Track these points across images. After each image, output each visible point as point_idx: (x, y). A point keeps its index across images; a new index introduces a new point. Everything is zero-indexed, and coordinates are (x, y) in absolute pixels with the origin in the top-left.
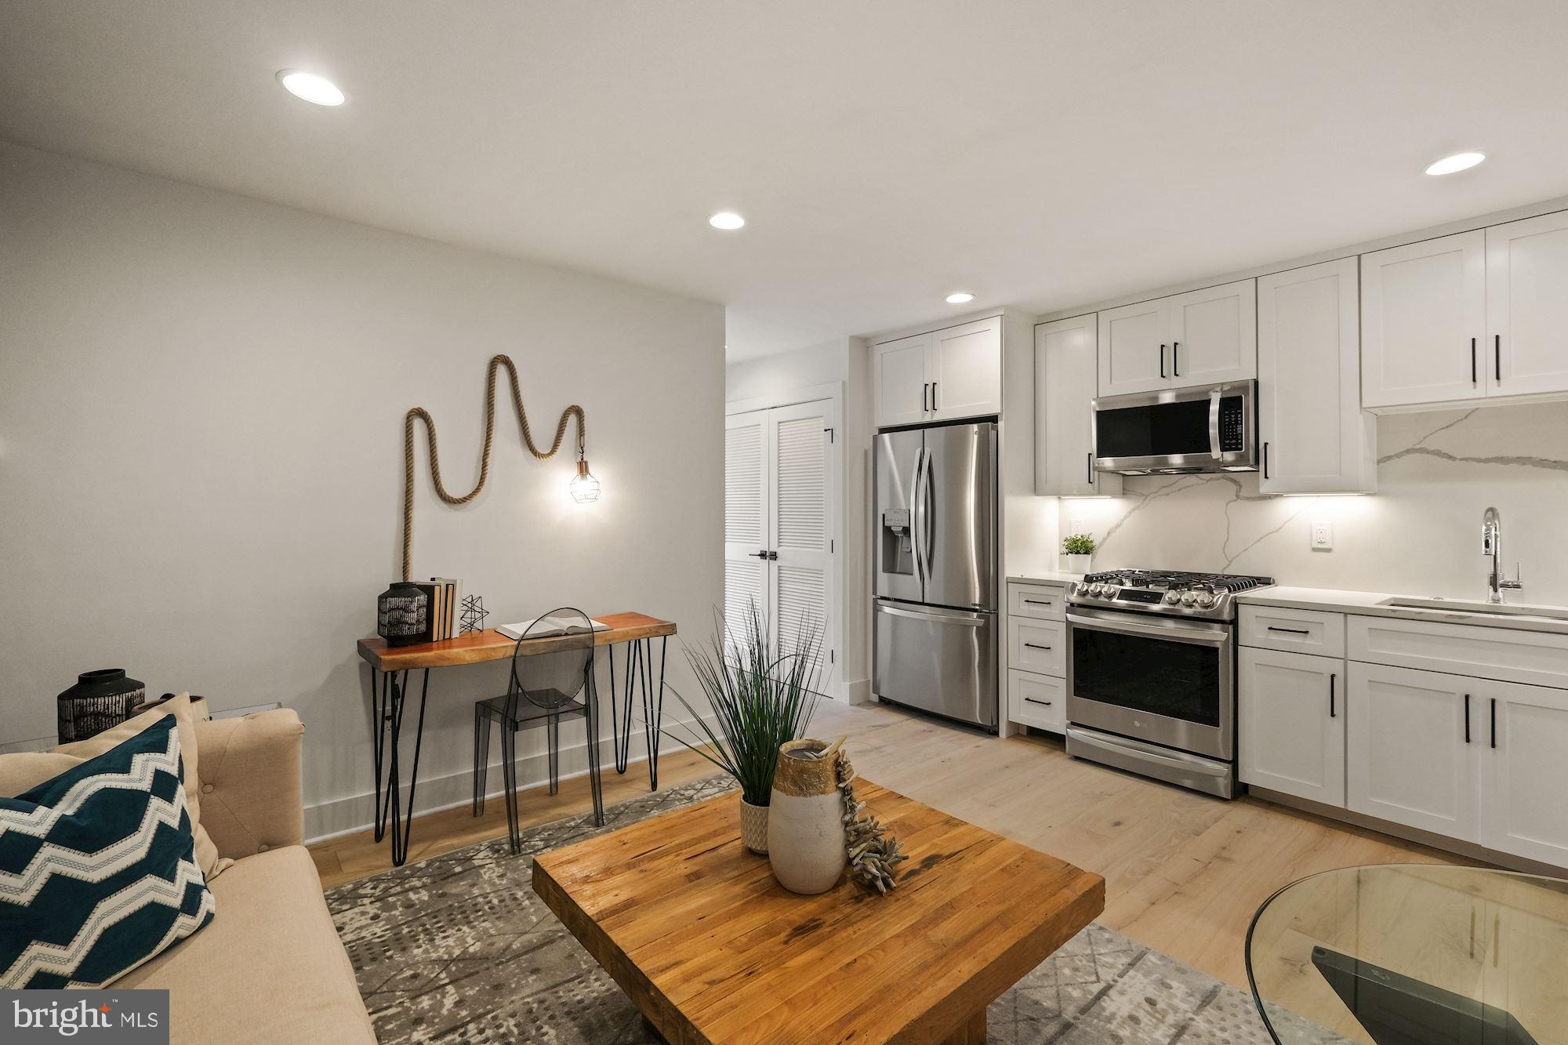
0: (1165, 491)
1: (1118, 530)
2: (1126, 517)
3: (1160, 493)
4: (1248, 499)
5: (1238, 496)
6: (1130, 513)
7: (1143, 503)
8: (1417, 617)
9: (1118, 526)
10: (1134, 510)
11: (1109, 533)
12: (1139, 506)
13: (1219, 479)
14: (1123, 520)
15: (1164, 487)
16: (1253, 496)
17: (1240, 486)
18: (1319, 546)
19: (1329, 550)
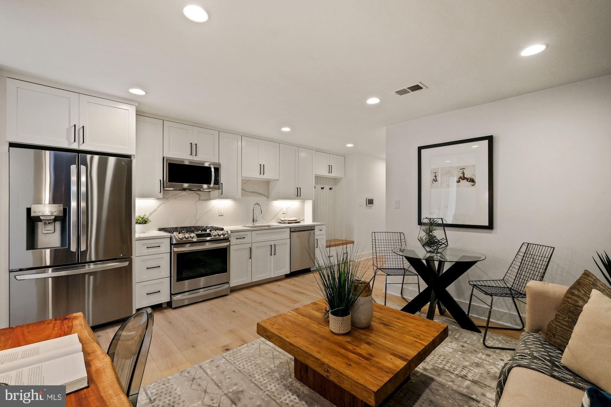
0: (174, 197)
1: (155, 213)
2: (159, 207)
3: (173, 197)
4: (202, 200)
5: (199, 199)
6: (160, 205)
7: (165, 201)
8: (260, 229)
9: (155, 211)
10: (162, 204)
11: (150, 214)
12: (164, 202)
13: (194, 193)
14: (157, 208)
15: (174, 195)
16: (204, 199)
17: (200, 196)
18: (221, 214)
19: (223, 215)
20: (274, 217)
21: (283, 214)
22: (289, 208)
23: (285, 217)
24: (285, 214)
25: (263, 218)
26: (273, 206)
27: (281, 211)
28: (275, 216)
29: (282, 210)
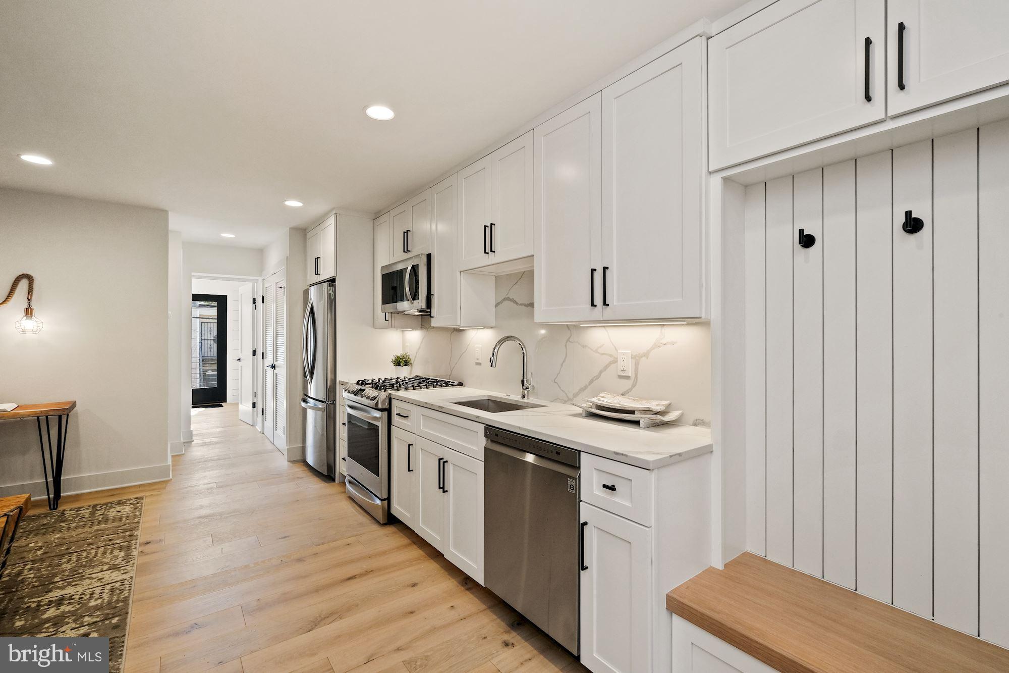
20: (586, 387)
21: (620, 377)
22: (646, 355)
23: (631, 389)
24: (628, 378)
25: (555, 382)
26: (584, 346)
27: (613, 366)
28: (591, 382)
29: (615, 361)
